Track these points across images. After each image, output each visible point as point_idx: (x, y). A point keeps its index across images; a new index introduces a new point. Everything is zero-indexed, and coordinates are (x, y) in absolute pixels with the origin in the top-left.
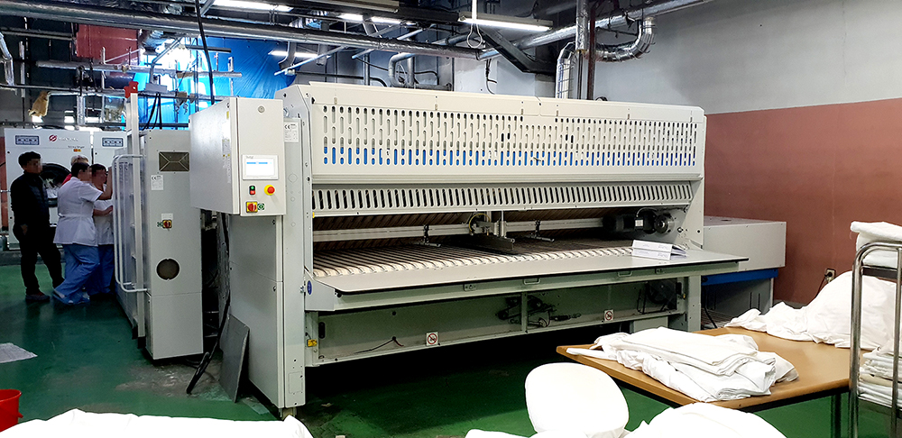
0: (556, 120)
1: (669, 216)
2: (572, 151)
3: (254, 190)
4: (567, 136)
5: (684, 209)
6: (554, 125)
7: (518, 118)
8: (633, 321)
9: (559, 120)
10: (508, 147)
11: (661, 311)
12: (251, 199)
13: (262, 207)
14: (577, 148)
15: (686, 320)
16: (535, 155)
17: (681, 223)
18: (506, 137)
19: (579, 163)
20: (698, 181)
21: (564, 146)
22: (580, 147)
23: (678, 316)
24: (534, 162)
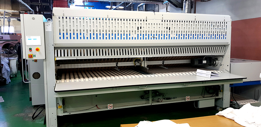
0: (162, 21)
1: (217, 59)
2: (169, 33)
3: (31, 49)
4: (167, 27)
5: (222, 56)
6: (161, 23)
7: (145, 20)
8: (199, 100)
9: (163, 21)
10: (141, 32)
11: (211, 97)
12: (30, 53)
13: (35, 56)
14: (172, 32)
15: (223, 100)
16: (153, 35)
17: (221, 62)
18: (139, 28)
19: (173, 38)
20: (228, 45)
21: (166, 32)
22: (173, 32)
23: (219, 99)
24: (153, 38)
